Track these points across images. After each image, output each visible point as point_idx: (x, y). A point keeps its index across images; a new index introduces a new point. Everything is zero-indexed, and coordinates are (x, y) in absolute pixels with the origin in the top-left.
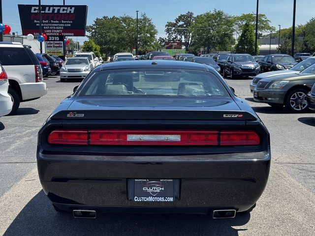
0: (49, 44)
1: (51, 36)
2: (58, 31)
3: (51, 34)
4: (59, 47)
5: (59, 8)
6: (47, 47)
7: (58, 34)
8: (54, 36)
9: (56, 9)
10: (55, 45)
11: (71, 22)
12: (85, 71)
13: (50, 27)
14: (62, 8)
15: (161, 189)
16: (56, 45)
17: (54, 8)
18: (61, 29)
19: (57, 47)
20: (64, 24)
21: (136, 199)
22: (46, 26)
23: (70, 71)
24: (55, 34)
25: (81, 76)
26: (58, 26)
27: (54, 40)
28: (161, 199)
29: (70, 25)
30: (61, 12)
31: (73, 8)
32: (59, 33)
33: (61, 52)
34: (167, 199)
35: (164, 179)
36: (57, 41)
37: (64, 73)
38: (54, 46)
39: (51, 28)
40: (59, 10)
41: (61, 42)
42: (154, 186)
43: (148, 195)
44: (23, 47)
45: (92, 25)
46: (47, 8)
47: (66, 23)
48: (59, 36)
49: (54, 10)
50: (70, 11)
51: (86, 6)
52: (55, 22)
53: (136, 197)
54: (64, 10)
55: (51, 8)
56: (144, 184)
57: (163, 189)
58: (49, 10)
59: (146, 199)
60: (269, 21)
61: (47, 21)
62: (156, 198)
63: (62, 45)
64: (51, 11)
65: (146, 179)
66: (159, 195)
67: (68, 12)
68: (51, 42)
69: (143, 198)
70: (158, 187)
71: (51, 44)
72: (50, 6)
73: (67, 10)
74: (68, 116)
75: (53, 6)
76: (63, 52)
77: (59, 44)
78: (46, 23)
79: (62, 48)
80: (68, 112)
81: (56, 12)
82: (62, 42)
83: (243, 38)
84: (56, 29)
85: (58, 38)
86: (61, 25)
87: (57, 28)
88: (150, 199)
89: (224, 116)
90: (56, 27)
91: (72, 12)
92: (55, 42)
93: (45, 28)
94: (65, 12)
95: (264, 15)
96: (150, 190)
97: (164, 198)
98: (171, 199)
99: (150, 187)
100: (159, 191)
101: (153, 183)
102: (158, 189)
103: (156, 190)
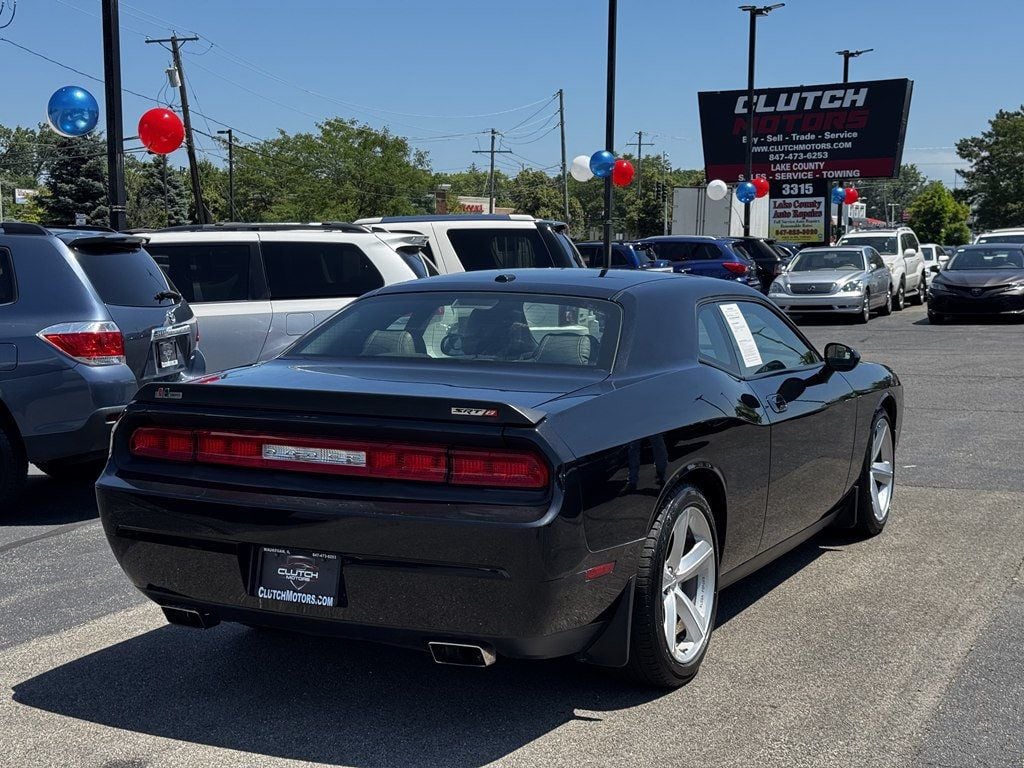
0: (780, 206)
1: (790, 182)
2: (811, 166)
3: (789, 176)
4: (812, 214)
5: (819, 93)
6: (777, 215)
7: (810, 176)
8: (799, 182)
9: (810, 97)
10: (800, 210)
11: (855, 135)
12: (845, 289)
13: (787, 153)
14: (828, 94)
15: (312, 575)
16: (803, 210)
17: (804, 95)
18: (822, 160)
19: (804, 215)
20: (832, 141)
21: (262, 592)
22: (775, 153)
23: (797, 289)
24: (801, 176)
25: (830, 307)
26: (811, 151)
27: (799, 195)
28: (309, 599)
29: (849, 145)
30: (825, 104)
31: (864, 92)
32: (815, 172)
33: (815, 232)
34: (321, 600)
35: (321, 552)
36: (806, 196)
37: (779, 295)
38: (796, 214)
39: (790, 157)
40: (818, 100)
41: (818, 199)
42: (301, 567)
43: (285, 585)
44: (535, 227)
45: (981, 137)
46: (783, 97)
47: (839, 140)
48: (814, 182)
49: (802, 101)
50: (854, 102)
51: (905, 81)
52: (803, 138)
53: (262, 588)
54: (833, 99)
55: (796, 97)
56: (281, 560)
57: (317, 575)
58: (788, 103)
59: (280, 595)
61: (780, 138)
62: (300, 595)
63: (822, 209)
64: (793, 106)
65: (286, 548)
66: (308, 588)
67: (847, 104)
68: (788, 200)
69: (275, 592)
70: (308, 569)
71: (789, 206)
72: (790, 91)
73: (842, 99)
74: (157, 395)
75: (802, 89)
76: (821, 231)
77: (813, 204)
78: (777, 143)
79: (822, 219)
80: (156, 387)
81: (808, 106)
82: (822, 199)
84: (806, 161)
85: (809, 188)
86: (823, 146)
87: (809, 156)
88: (289, 596)
89: (454, 411)
90: (805, 152)
91: (860, 103)
92: (801, 200)
93: (772, 157)
94: (837, 104)
96: (291, 576)
97: (317, 596)
98: (329, 601)
99: (293, 568)
100: (308, 580)
101: (301, 560)
102: (307, 576)
103: (303, 576)
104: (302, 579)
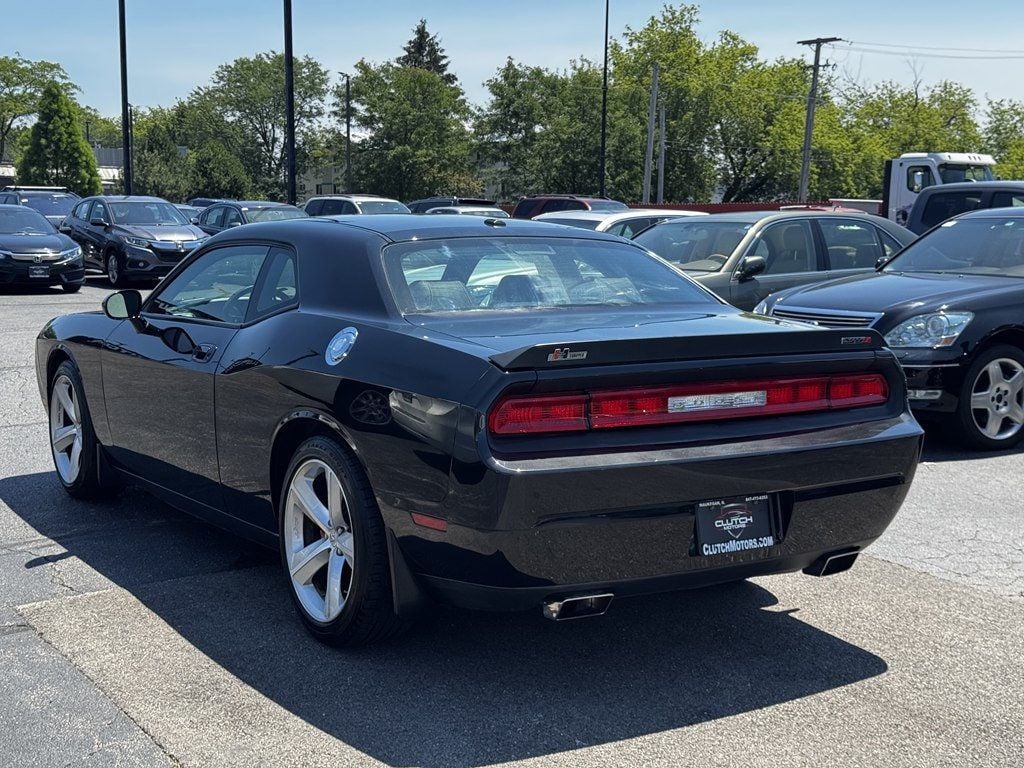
15: (747, 520)
21: (707, 549)
28: (751, 544)
34: (762, 542)
35: (752, 496)
42: (734, 515)
43: (725, 537)
53: (705, 546)
56: (717, 513)
57: (751, 519)
59: (724, 548)
60: (75, 87)
62: (742, 542)
65: (720, 499)
66: (747, 534)
69: (718, 545)
70: (742, 516)
74: (551, 358)
80: (551, 349)
83: (43, 141)
88: (732, 546)
95: (57, 67)
96: (728, 526)
97: (758, 539)
98: (769, 541)
99: (727, 518)
100: (744, 526)
101: (732, 508)
102: (742, 522)
103: (738, 523)
104: (739, 526)
